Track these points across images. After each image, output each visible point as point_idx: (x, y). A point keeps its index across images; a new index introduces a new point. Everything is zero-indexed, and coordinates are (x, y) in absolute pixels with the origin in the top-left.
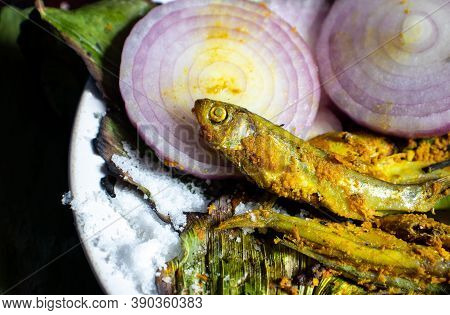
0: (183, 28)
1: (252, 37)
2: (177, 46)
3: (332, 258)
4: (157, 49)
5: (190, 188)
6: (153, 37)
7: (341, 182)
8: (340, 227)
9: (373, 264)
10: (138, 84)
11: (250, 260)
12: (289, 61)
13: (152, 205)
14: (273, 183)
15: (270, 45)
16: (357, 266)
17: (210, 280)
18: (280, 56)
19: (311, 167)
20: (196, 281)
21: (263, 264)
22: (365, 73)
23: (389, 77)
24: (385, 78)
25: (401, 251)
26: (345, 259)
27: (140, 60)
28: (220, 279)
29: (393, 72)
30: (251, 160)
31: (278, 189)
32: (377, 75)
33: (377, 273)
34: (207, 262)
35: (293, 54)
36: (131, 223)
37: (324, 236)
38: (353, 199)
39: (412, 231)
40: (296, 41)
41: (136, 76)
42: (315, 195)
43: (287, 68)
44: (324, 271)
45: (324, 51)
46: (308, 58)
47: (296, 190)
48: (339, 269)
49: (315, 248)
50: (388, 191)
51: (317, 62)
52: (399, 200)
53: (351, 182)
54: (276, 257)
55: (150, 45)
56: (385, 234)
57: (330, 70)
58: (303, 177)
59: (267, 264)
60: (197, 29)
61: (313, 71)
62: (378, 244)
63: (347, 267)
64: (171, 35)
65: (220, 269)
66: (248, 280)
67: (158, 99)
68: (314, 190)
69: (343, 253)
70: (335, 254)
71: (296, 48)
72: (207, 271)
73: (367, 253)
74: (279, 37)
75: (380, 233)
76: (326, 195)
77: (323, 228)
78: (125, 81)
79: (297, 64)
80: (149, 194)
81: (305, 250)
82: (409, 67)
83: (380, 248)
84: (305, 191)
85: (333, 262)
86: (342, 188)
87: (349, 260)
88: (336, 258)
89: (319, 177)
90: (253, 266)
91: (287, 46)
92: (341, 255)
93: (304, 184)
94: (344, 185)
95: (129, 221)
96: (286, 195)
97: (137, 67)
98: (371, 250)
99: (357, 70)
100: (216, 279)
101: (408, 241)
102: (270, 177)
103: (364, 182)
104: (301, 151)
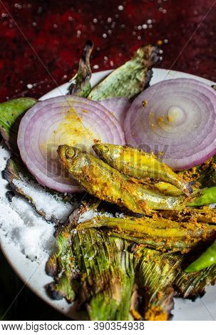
0: (53, 112)
1: (89, 118)
2: (49, 122)
3: (141, 238)
4: (38, 124)
5: (55, 197)
6: (36, 117)
7: (134, 193)
8: (141, 220)
9: (163, 238)
10: (27, 142)
11: (96, 243)
12: (109, 130)
13: (33, 206)
14: (97, 192)
15: (99, 122)
16: (155, 240)
17: (77, 259)
18: (104, 127)
19: (118, 184)
20: (69, 262)
21: (104, 244)
22: (149, 136)
23: (161, 138)
24: (159, 139)
25: (176, 228)
26: (147, 238)
27: (29, 129)
28: (82, 257)
29: (163, 136)
30: (86, 179)
31: (99, 195)
32: (155, 138)
33: (165, 242)
34: (73, 249)
35: (111, 126)
36: (21, 215)
37: (134, 227)
38: (141, 203)
39: (180, 216)
40: (113, 120)
41: (27, 138)
42: (120, 199)
43: (108, 133)
44: (137, 246)
45: (128, 125)
46: (119, 128)
47: (110, 196)
48: (145, 244)
49: (131, 234)
50: (160, 199)
51: (124, 131)
52: (165, 204)
53: (140, 193)
54: (111, 239)
55: (34, 122)
56: (166, 220)
57: (131, 135)
58: (113, 190)
59: (106, 244)
60: (60, 113)
61: (122, 135)
62: (163, 226)
63: (149, 242)
64: (46, 116)
65: (81, 252)
66: (97, 255)
67: (38, 149)
68: (119, 197)
69: (146, 234)
70: (142, 236)
71: (113, 123)
72: (74, 254)
73: (159, 232)
74: (104, 118)
75: (163, 219)
76: (126, 200)
77: (133, 222)
78: (21, 140)
79: (113, 132)
80: (31, 200)
81: (125, 236)
82: (171, 133)
83: (165, 228)
84: (114, 197)
85: (141, 240)
86: (134, 196)
87: (150, 237)
88: (143, 238)
89: (122, 190)
90: (99, 246)
91: (108, 122)
92: (145, 236)
93: (114, 194)
94: (136, 195)
95: (20, 215)
96: (104, 198)
97: (27, 133)
98: (160, 231)
99: (145, 135)
100: (80, 258)
101: (178, 221)
102: (95, 188)
103: (146, 193)
104: (114, 175)
